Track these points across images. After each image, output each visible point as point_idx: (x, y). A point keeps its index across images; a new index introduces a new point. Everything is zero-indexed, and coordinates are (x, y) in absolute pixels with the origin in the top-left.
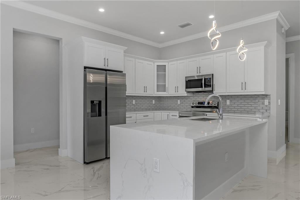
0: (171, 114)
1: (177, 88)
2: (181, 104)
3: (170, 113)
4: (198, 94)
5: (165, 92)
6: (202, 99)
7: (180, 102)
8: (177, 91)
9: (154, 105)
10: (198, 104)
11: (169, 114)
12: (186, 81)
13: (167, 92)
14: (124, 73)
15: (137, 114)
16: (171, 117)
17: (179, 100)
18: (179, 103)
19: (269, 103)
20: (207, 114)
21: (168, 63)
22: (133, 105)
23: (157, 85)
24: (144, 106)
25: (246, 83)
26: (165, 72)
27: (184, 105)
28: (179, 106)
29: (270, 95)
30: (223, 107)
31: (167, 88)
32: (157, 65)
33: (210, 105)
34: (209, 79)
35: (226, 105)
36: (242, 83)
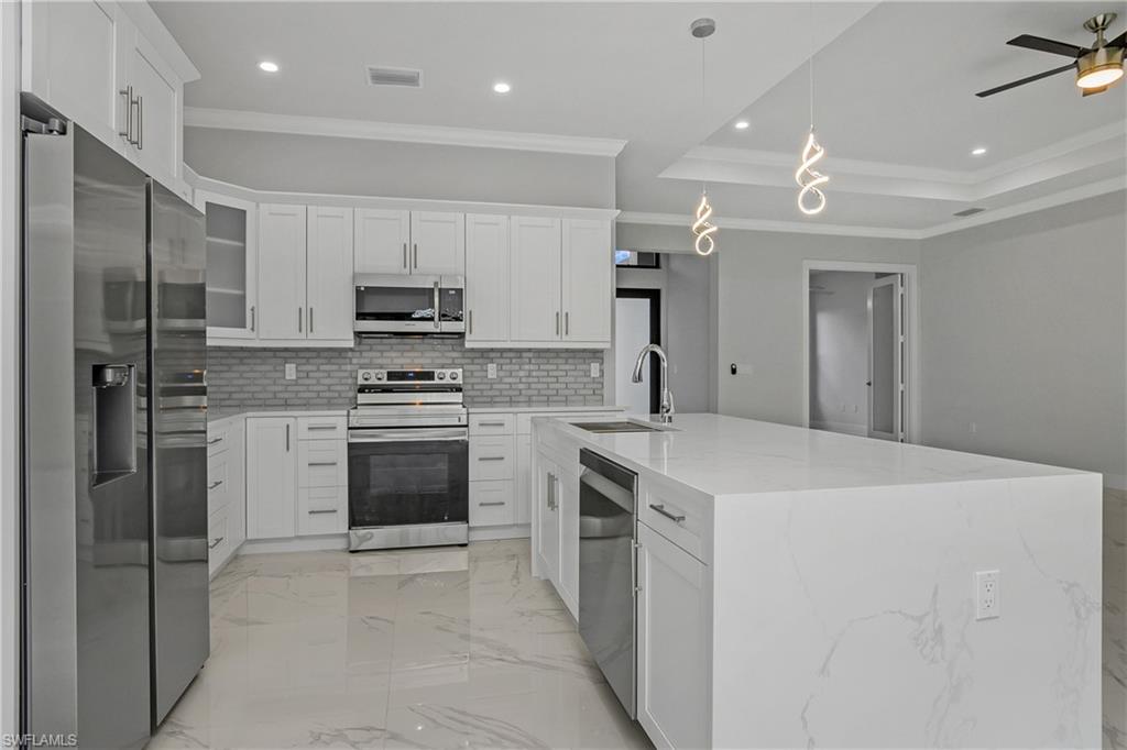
1: (307, 317)
2: (300, 381)
3: (296, 417)
4: (399, 340)
5: (245, 327)
7: (297, 371)
8: (306, 328)
10: (389, 379)
12: (358, 292)
13: (253, 329)
16: (306, 434)
17: (294, 366)
18: (294, 377)
19: (602, 371)
21: (258, 206)
25: (567, 314)
26: (244, 240)
27: (318, 384)
28: (289, 388)
29: (602, 351)
30: (476, 387)
31: (252, 310)
32: (207, 203)
33: (437, 381)
34: (453, 292)
35: (485, 380)
36: (557, 314)
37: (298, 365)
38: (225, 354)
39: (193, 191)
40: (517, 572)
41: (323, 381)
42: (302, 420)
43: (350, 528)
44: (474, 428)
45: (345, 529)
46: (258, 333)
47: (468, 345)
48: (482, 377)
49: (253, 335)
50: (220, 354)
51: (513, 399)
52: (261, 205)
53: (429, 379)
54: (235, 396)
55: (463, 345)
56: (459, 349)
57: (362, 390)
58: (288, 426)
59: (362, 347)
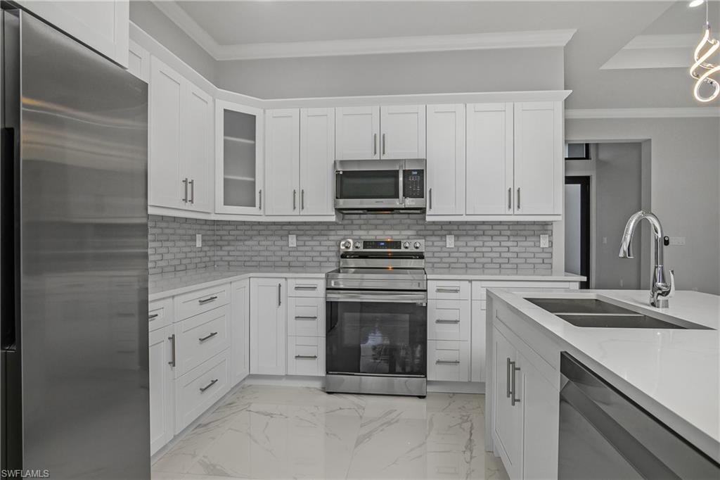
1: (299, 197)
2: (299, 248)
3: (286, 278)
5: (255, 206)
6: (373, 232)
7: (297, 240)
8: (299, 206)
9: (200, 250)
10: (363, 248)
11: (282, 282)
12: (338, 175)
13: (260, 208)
17: (294, 236)
18: (295, 245)
21: (264, 112)
23: (225, 180)
25: (519, 191)
26: (254, 139)
27: (312, 251)
28: (292, 254)
29: (550, 223)
30: (436, 255)
31: (260, 192)
32: (225, 110)
33: (403, 250)
34: (416, 173)
35: (444, 249)
36: (510, 191)
37: (297, 236)
38: (248, 227)
39: (214, 101)
40: (470, 440)
41: (315, 249)
42: (292, 280)
43: (327, 373)
44: (432, 292)
45: (322, 373)
46: (264, 211)
47: (428, 219)
48: (442, 247)
49: (261, 212)
50: (245, 227)
51: (469, 266)
52: (267, 111)
53: (397, 248)
54: (254, 259)
55: (424, 219)
56: (421, 222)
57: (344, 256)
58: (280, 286)
59: (346, 222)
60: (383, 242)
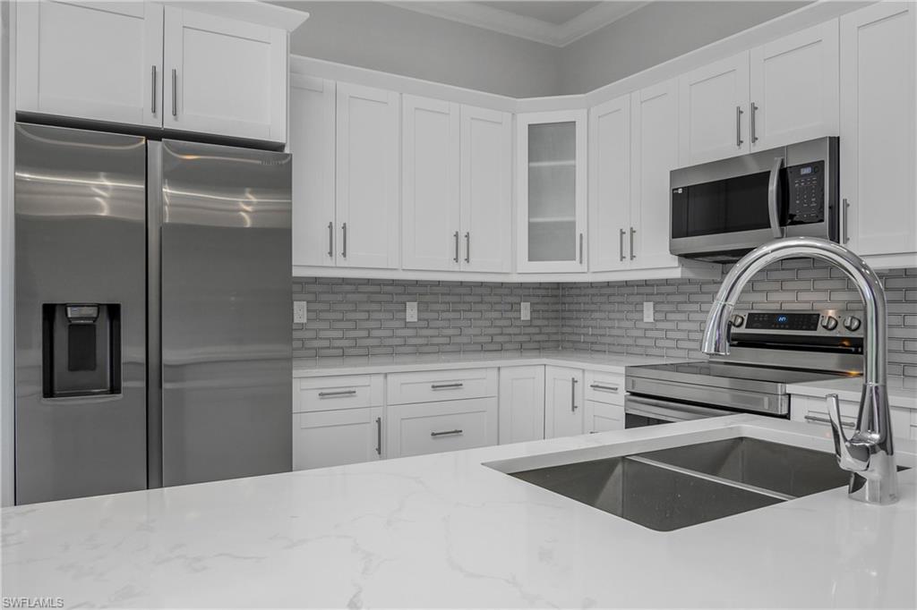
0: (590, 379)
1: (628, 238)
2: (660, 325)
3: (584, 370)
5: (575, 259)
7: (655, 311)
8: (627, 253)
9: (530, 324)
10: (748, 327)
11: (579, 375)
12: (675, 196)
13: (582, 261)
14: (287, 151)
15: (389, 377)
16: (590, 393)
17: (651, 305)
18: (651, 320)
20: (790, 388)
21: (588, 112)
22: (407, 325)
23: (531, 226)
24: (472, 331)
26: (574, 157)
27: (676, 329)
28: (648, 333)
31: (581, 237)
32: (529, 125)
33: (820, 332)
34: (809, 171)
37: (655, 304)
41: (681, 326)
46: (588, 265)
52: (592, 109)
58: (574, 381)
60: (783, 315)
